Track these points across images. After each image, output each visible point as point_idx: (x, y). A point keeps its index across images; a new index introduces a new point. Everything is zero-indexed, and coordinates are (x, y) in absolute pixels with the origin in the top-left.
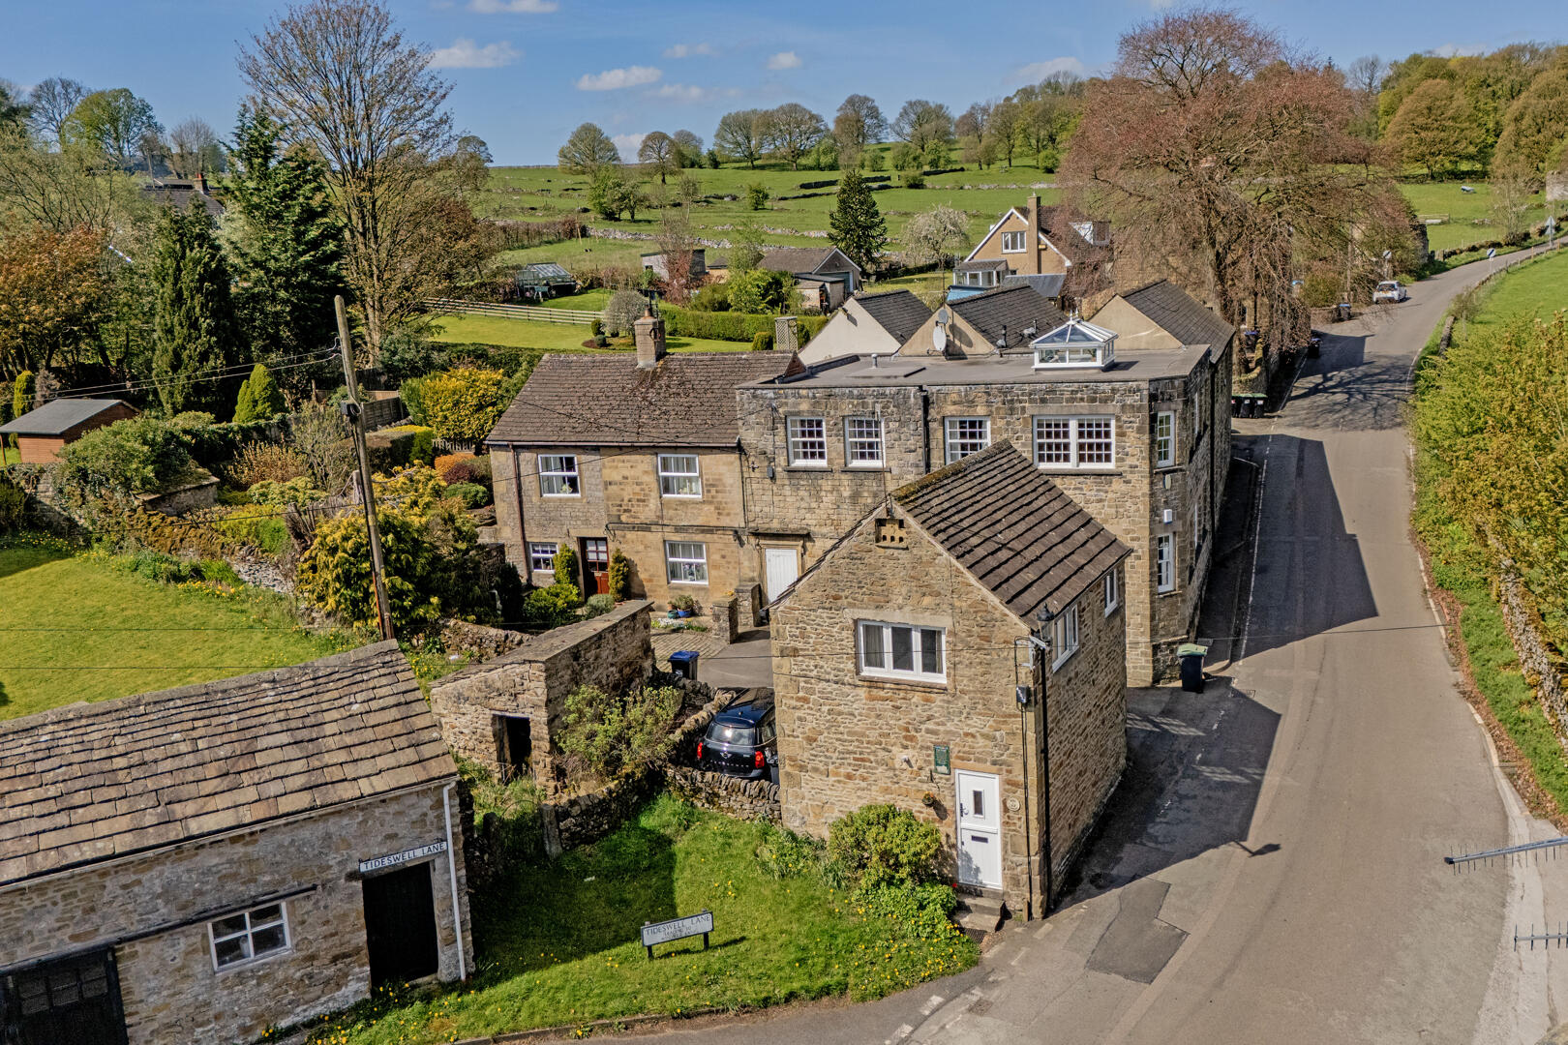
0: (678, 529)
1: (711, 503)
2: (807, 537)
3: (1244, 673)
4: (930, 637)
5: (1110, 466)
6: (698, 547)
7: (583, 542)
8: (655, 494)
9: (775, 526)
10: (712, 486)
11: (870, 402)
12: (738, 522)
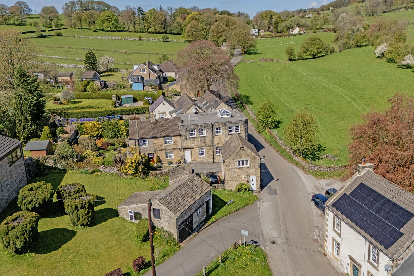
0: (168, 150)
1: (175, 145)
2: (193, 148)
4: (247, 161)
5: (239, 132)
6: (172, 152)
7: (148, 154)
8: (164, 144)
9: (187, 147)
10: (175, 142)
11: (203, 126)
12: (180, 147)
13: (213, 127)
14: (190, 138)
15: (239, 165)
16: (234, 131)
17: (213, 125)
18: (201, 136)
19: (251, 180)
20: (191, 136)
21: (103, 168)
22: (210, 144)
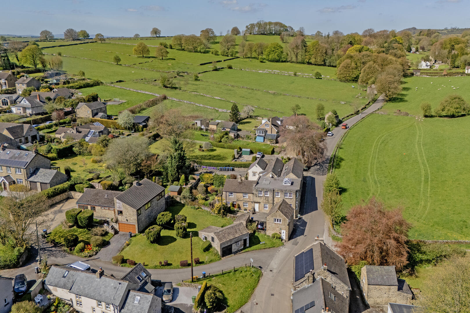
0: (245, 201)
1: (249, 199)
2: (260, 203)
3: (304, 217)
4: (280, 220)
5: (292, 198)
6: (247, 203)
7: (233, 202)
8: (242, 197)
9: (256, 201)
10: (249, 197)
11: (268, 190)
12: (252, 201)
14: (259, 196)
15: (275, 221)
16: (288, 196)
17: (274, 190)
18: (266, 196)
20: (259, 195)
22: (271, 202)
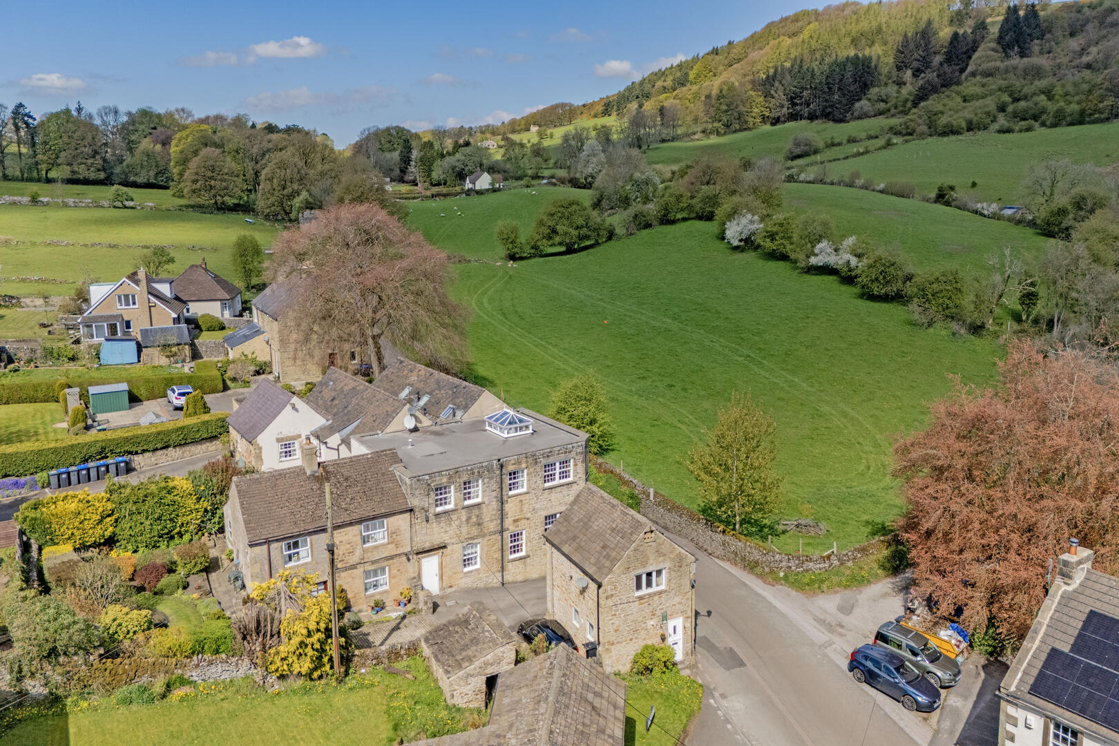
0: (373, 562)
1: (392, 543)
2: (445, 547)
5: (571, 479)
6: (383, 569)
8: (359, 546)
9: (427, 546)
10: (393, 534)
11: (476, 471)
12: (407, 549)
13: (503, 470)
14: (437, 515)
16: (557, 476)
17: (502, 466)
18: (467, 502)
19: (671, 630)
21: (197, 666)
22: (493, 526)
